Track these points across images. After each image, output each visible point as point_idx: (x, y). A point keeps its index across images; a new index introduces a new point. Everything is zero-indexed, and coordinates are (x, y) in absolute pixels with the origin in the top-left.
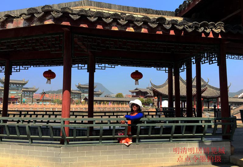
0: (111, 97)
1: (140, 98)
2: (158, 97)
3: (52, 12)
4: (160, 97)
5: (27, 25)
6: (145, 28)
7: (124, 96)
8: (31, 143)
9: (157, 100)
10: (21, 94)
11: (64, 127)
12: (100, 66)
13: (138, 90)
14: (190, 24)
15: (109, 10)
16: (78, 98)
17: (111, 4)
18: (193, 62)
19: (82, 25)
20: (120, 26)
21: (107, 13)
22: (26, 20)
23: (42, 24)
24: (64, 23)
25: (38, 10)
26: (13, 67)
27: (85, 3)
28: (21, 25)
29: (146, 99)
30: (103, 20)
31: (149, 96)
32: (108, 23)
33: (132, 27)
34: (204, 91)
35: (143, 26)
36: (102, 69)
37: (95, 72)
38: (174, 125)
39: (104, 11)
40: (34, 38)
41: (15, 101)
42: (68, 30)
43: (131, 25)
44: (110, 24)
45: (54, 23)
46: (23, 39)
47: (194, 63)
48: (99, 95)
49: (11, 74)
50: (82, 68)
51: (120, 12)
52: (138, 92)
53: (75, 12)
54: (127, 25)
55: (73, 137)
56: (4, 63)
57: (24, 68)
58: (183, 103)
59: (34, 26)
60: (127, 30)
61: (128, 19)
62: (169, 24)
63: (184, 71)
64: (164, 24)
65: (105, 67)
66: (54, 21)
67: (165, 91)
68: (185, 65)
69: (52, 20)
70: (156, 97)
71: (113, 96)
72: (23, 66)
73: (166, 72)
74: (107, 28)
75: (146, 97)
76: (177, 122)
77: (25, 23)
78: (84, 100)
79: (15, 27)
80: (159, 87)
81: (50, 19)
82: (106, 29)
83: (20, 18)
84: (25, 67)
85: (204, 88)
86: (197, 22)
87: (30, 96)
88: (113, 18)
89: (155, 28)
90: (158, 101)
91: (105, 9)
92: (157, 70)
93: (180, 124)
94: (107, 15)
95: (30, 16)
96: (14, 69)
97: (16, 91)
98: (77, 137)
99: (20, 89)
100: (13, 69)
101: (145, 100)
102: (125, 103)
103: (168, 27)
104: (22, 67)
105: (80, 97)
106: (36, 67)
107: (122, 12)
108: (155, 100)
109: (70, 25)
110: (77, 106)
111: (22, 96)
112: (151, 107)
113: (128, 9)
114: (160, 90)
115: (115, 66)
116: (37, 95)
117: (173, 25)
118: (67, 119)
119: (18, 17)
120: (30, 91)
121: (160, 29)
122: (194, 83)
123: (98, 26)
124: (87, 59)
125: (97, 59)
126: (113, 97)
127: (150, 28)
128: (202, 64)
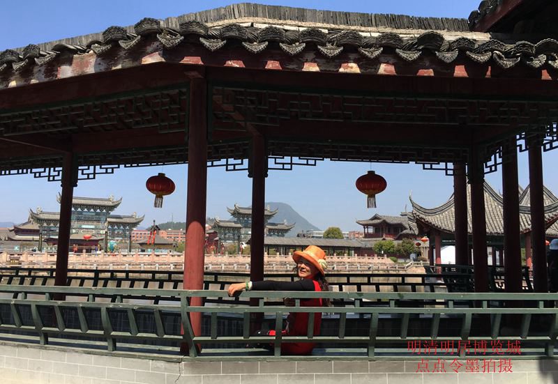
0: (313, 237)
1: (384, 239)
2: (431, 237)
3: (160, 33)
4: (437, 239)
5: (102, 68)
6: (387, 63)
7: (345, 234)
8: (113, 351)
9: (427, 244)
10: (106, 230)
11: (188, 314)
12: (278, 161)
13: (379, 219)
14: (509, 47)
15: (300, 24)
16: (234, 239)
17: (303, 9)
18: (520, 146)
19: (230, 63)
20: (324, 61)
21: (294, 31)
22: (102, 56)
23: (136, 64)
24: (187, 60)
25: (128, 31)
26: (80, 168)
27: (242, 11)
28: (91, 70)
29: (401, 242)
30: (280, 48)
31: (407, 236)
32: (295, 54)
33: (354, 62)
34: (552, 222)
35: (382, 59)
36: (283, 169)
37: (267, 176)
38: (468, 311)
39: (287, 27)
40: (122, 99)
41: (94, 247)
42: (200, 76)
43: (352, 56)
44: (300, 58)
45: (163, 60)
46: (97, 103)
47: (524, 148)
48: (282, 232)
49: (76, 186)
50: (237, 167)
51: (326, 28)
52: (380, 224)
53: (215, 33)
54: (343, 58)
55: (210, 338)
56: (62, 159)
57: (104, 171)
58: (497, 253)
59: (119, 70)
60: (341, 70)
61: (344, 41)
62: (452, 51)
63: (496, 170)
64: (439, 51)
65: (291, 164)
66: (163, 55)
67: (446, 221)
68: (498, 154)
69: (159, 54)
70: (424, 238)
71: (316, 234)
72: (103, 167)
73: (447, 174)
74: (291, 67)
75: (398, 239)
76: (478, 304)
77: (100, 64)
78: (247, 243)
79: (76, 75)
80: (434, 212)
81: (155, 52)
82: (288, 69)
83: (88, 52)
84: (107, 169)
85: (554, 213)
86: (526, 42)
87: (126, 236)
88: (307, 43)
89: (414, 61)
90: (431, 248)
91: (289, 22)
92: (424, 168)
93: (485, 310)
94: (292, 37)
95: (109, 47)
96: (83, 174)
97: (95, 223)
98: (219, 338)
99: (103, 218)
100: (80, 172)
101: (398, 245)
102: (347, 252)
103: (449, 56)
104: (101, 168)
105: (239, 237)
106: (131, 166)
107: (333, 26)
108: (423, 245)
109: (201, 63)
110: (232, 260)
111: (106, 236)
112: (412, 262)
113: (346, 18)
114: (435, 220)
115: (315, 160)
116: (140, 233)
117: (462, 51)
118: (194, 292)
119: (84, 51)
120: (125, 224)
121: (427, 64)
122: (526, 202)
123: (269, 62)
124: (246, 145)
125: (273, 144)
126: (317, 237)
127: (400, 63)
128: (545, 150)
